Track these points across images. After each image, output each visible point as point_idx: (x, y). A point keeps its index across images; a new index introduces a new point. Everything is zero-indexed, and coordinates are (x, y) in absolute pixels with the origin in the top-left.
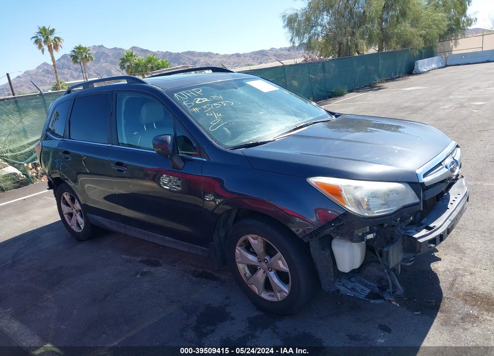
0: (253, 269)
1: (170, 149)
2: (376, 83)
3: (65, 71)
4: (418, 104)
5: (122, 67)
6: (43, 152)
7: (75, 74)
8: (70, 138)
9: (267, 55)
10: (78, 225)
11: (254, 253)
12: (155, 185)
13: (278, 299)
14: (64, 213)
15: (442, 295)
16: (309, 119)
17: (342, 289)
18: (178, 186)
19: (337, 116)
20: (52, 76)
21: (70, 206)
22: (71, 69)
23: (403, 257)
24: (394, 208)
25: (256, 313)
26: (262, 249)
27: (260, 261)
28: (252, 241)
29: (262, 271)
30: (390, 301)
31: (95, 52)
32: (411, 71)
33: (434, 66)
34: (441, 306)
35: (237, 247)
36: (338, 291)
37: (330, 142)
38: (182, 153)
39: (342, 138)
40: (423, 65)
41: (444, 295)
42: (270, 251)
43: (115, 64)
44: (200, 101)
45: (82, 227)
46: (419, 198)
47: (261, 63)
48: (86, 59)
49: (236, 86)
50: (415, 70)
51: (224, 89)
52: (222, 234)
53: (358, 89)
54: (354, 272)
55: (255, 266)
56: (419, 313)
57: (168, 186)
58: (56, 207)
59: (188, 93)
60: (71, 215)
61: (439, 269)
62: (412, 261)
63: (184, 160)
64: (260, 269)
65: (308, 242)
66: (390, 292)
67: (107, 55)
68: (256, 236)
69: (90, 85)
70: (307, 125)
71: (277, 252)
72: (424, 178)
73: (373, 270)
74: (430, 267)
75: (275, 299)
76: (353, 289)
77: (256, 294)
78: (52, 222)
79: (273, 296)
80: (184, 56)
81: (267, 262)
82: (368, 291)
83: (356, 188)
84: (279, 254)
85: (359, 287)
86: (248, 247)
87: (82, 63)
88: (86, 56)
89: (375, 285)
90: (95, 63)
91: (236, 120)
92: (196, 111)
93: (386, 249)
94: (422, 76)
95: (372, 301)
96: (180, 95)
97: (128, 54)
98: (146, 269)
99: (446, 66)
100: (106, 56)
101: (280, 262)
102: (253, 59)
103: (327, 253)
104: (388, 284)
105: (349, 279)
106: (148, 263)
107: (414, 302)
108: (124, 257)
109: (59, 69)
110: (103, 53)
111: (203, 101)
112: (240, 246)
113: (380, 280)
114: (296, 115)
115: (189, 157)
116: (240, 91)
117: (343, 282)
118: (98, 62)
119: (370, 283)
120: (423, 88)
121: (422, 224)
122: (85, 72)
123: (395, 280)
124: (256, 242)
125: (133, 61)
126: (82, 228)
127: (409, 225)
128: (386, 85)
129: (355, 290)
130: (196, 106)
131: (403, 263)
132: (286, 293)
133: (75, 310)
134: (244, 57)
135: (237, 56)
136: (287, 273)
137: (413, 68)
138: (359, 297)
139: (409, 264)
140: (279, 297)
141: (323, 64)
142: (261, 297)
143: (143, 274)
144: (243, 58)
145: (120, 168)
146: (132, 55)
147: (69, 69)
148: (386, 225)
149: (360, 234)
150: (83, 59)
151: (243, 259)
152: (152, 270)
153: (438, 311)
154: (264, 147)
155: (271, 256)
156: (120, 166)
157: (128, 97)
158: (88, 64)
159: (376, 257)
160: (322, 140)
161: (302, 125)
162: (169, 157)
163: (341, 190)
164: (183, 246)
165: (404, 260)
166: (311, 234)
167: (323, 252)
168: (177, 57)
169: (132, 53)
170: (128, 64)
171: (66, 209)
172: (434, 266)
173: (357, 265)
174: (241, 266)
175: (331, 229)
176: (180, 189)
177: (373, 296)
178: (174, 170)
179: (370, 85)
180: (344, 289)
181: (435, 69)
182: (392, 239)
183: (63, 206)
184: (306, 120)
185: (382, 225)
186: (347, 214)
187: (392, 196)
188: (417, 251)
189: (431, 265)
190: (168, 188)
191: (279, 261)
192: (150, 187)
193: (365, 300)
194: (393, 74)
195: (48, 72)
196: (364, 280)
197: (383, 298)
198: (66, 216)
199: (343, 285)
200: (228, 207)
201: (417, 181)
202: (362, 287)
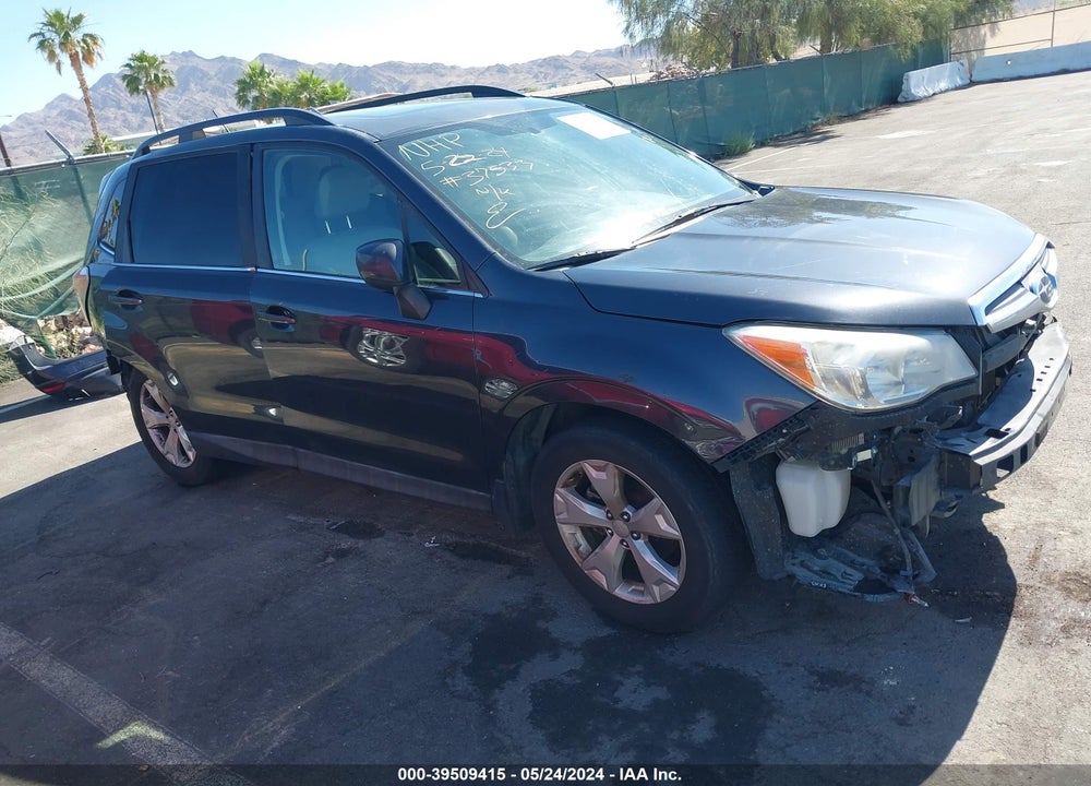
0: (595, 536)
1: (398, 271)
2: (816, 125)
3: (111, 112)
4: (917, 169)
5: (242, 100)
6: (94, 290)
7: (134, 119)
8: (133, 262)
9: (566, 68)
10: (182, 452)
11: (597, 501)
12: (346, 355)
13: (654, 597)
14: (148, 426)
15: (1015, 581)
16: (706, 199)
17: (801, 573)
18: (398, 357)
19: (764, 192)
20: (82, 125)
21: (161, 411)
22: (123, 108)
23: (938, 499)
24: (921, 391)
25: (606, 631)
26: (617, 490)
27: (612, 518)
28: (593, 473)
29: (616, 539)
30: (907, 596)
31: (177, 68)
32: (893, 96)
33: (943, 85)
34: (1016, 604)
35: (559, 489)
36: (791, 577)
37: (764, 245)
38: (422, 281)
39: (790, 237)
40: (919, 81)
41: (1019, 580)
42: (634, 495)
43: (225, 96)
44: (458, 161)
45: (191, 455)
46: (976, 366)
47: (554, 86)
48: (158, 83)
49: (535, 126)
50: (903, 93)
51: (512, 134)
52: (522, 461)
53: (777, 139)
54: (827, 536)
55: (598, 528)
56: (968, 620)
57: (374, 358)
58: (129, 412)
59: (431, 143)
60: (164, 430)
61: (1002, 526)
62: (955, 507)
63: (431, 297)
64: (612, 534)
65: (727, 473)
66: (906, 577)
67: (205, 75)
68: (602, 463)
69: (196, 134)
70: (702, 212)
71: (653, 497)
72: (987, 314)
73: (869, 529)
74: (982, 523)
75: (647, 600)
76: (825, 573)
77: (603, 589)
78: (119, 447)
79: (642, 593)
80: (379, 74)
81: (628, 520)
82: (858, 576)
83: (839, 347)
84: (658, 501)
85: (837, 567)
86: (583, 487)
87: (149, 93)
88: (156, 76)
89: (872, 563)
90: (176, 93)
91: (543, 204)
92: (452, 183)
93: (903, 482)
94: (918, 107)
95: (869, 598)
96: (413, 147)
97: (253, 69)
98: (346, 543)
99: (972, 83)
100: (202, 78)
101: (660, 519)
102: (536, 76)
103: (768, 495)
104: (905, 559)
105: (814, 551)
106: (350, 529)
107: (953, 595)
108: (294, 518)
109: (97, 107)
110: (195, 69)
111: (466, 162)
112: (565, 486)
113: (883, 552)
114: (676, 190)
115: (441, 290)
116: (546, 137)
117: (801, 559)
118: (184, 91)
119: (860, 560)
120: (926, 133)
121: (980, 427)
122: (158, 114)
123: (918, 551)
124: (602, 476)
125: (266, 86)
126: (192, 459)
127: (954, 427)
128: (838, 128)
129: (829, 574)
130: (451, 172)
131: (935, 514)
132: (672, 584)
133: (196, 638)
134: (516, 72)
135: (498, 71)
136: (677, 542)
137: (900, 90)
138: (840, 589)
139: (947, 515)
140: (658, 594)
141: (702, 82)
142: (614, 596)
143: (341, 554)
144: (514, 75)
145: (279, 320)
146: (262, 71)
147: (120, 108)
148: (897, 430)
149: (844, 451)
150: (151, 83)
151: (572, 513)
152: (360, 545)
153: (1010, 616)
154: (617, 262)
155: (638, 506)
156: (278, 314)
157: (288, 157)
158: (162, 95)
159: (873, 502)
160: (746, 241)
161: (692, 211)
162: (395, 293)
163: (807, 355)
164: (435, 491)
165: (938, 506)
166: (734, 453)
167: (758, 493)
168: (364, 75)
169: (263, 67)
170: (255, 93)
171: (152, 418)
172: (989, 520)
173: (833, 520)
174: (566, 531)
175: (781, 440)
176: (403, 362)
177: (869, 585)
178: (406, 320)
179: (801, 130)
180: (805, 572)
181: (947, 91)
182: (911, 459)
183: (144, 410)
184: (698, 201)
185: (890, 430)
186: (818, 407)
187: (916, 364)
188: (971, 486)
189: (983, 519)
190: (375, 361)
191: (656, 517)
192: (335, 360)
193: (855, 596)
194: (854, 104)
195: (71, 116)
196: (846, 551)
197: (893, 590)
198: (153, 434)
199: (802, 564)
200: (537, 402)
201: (971, 322)
202: (843, 568)
